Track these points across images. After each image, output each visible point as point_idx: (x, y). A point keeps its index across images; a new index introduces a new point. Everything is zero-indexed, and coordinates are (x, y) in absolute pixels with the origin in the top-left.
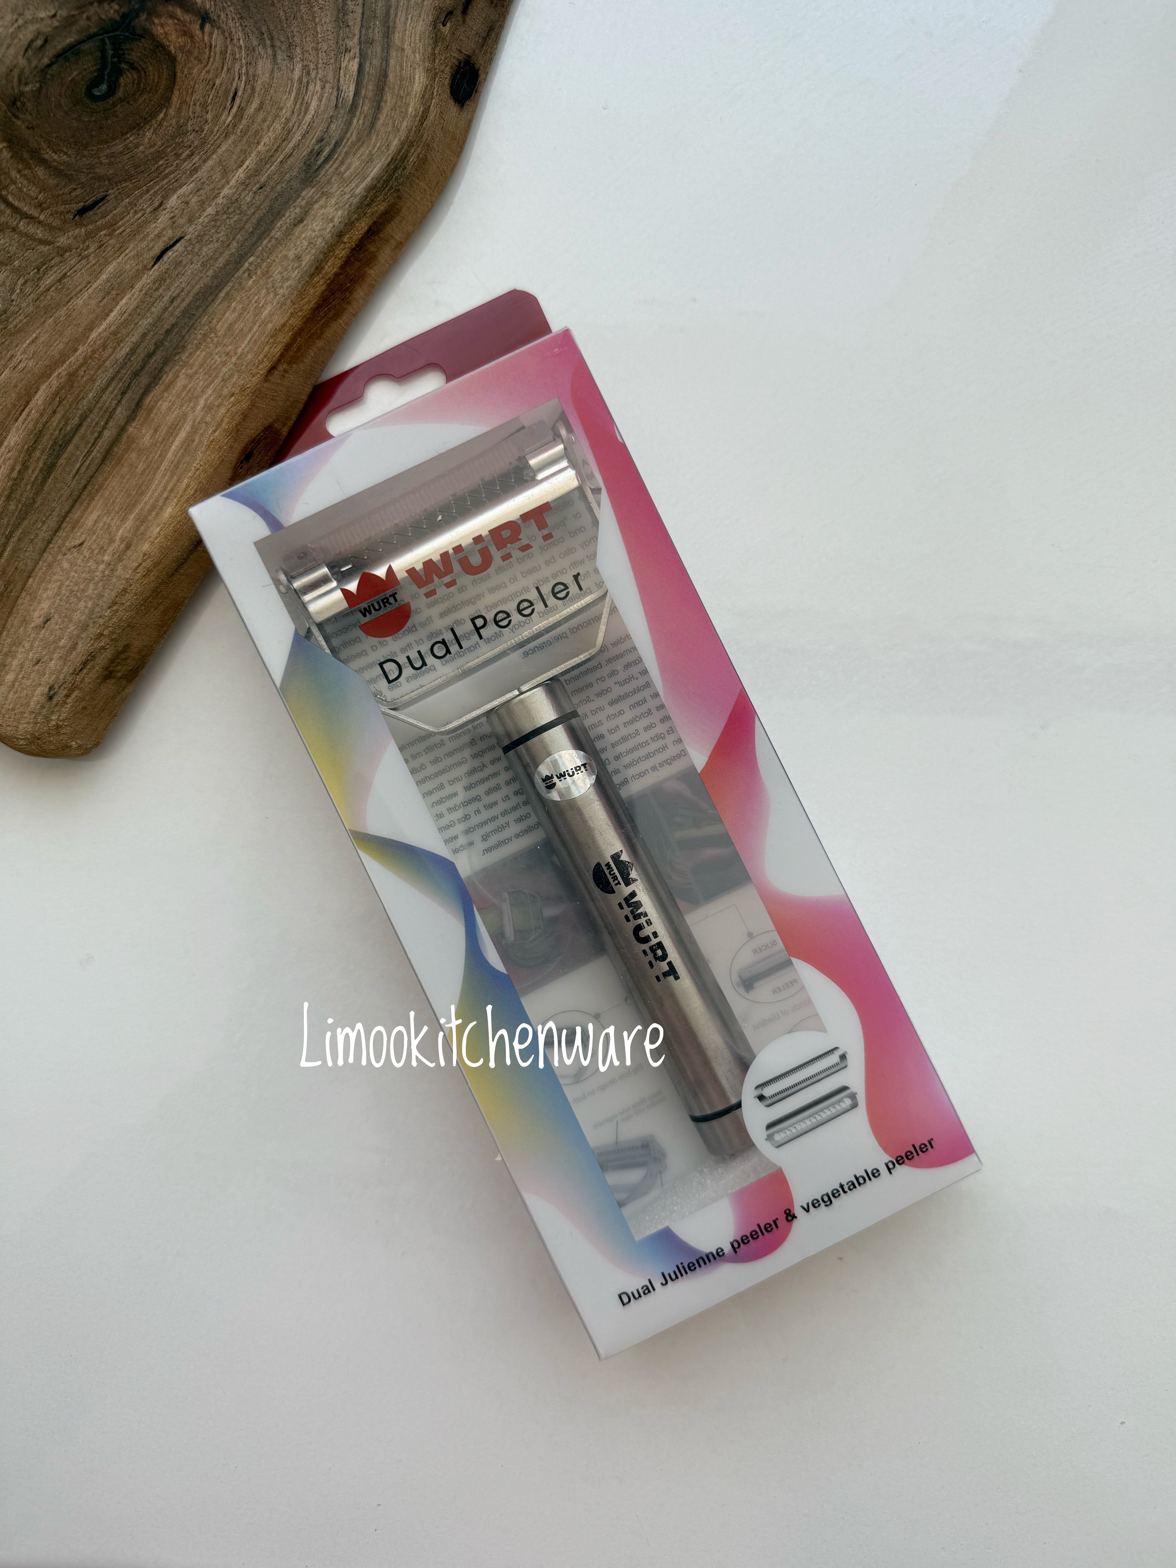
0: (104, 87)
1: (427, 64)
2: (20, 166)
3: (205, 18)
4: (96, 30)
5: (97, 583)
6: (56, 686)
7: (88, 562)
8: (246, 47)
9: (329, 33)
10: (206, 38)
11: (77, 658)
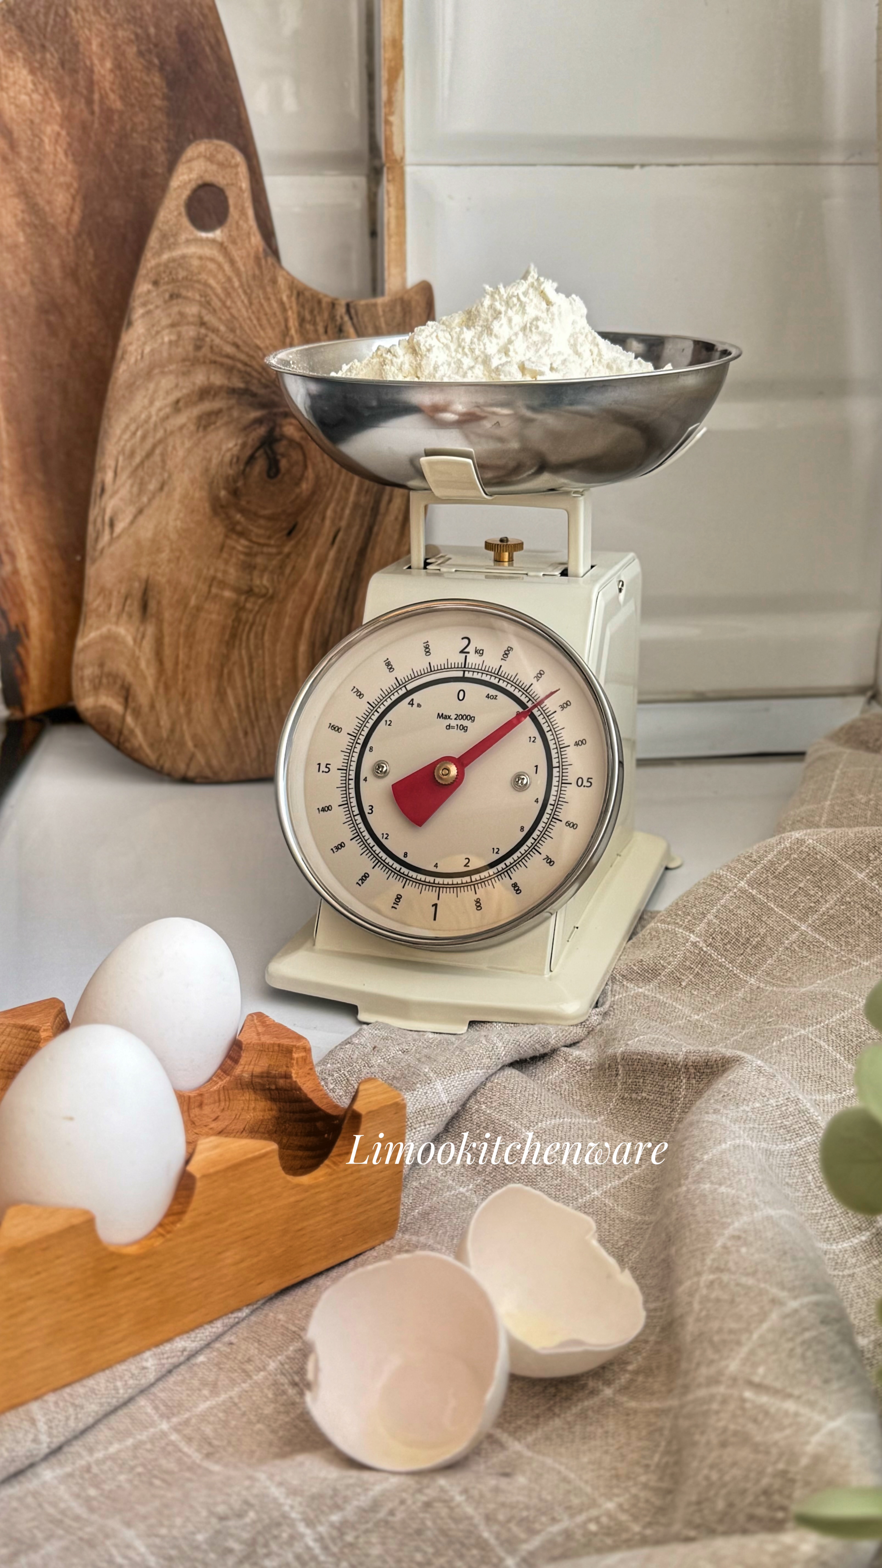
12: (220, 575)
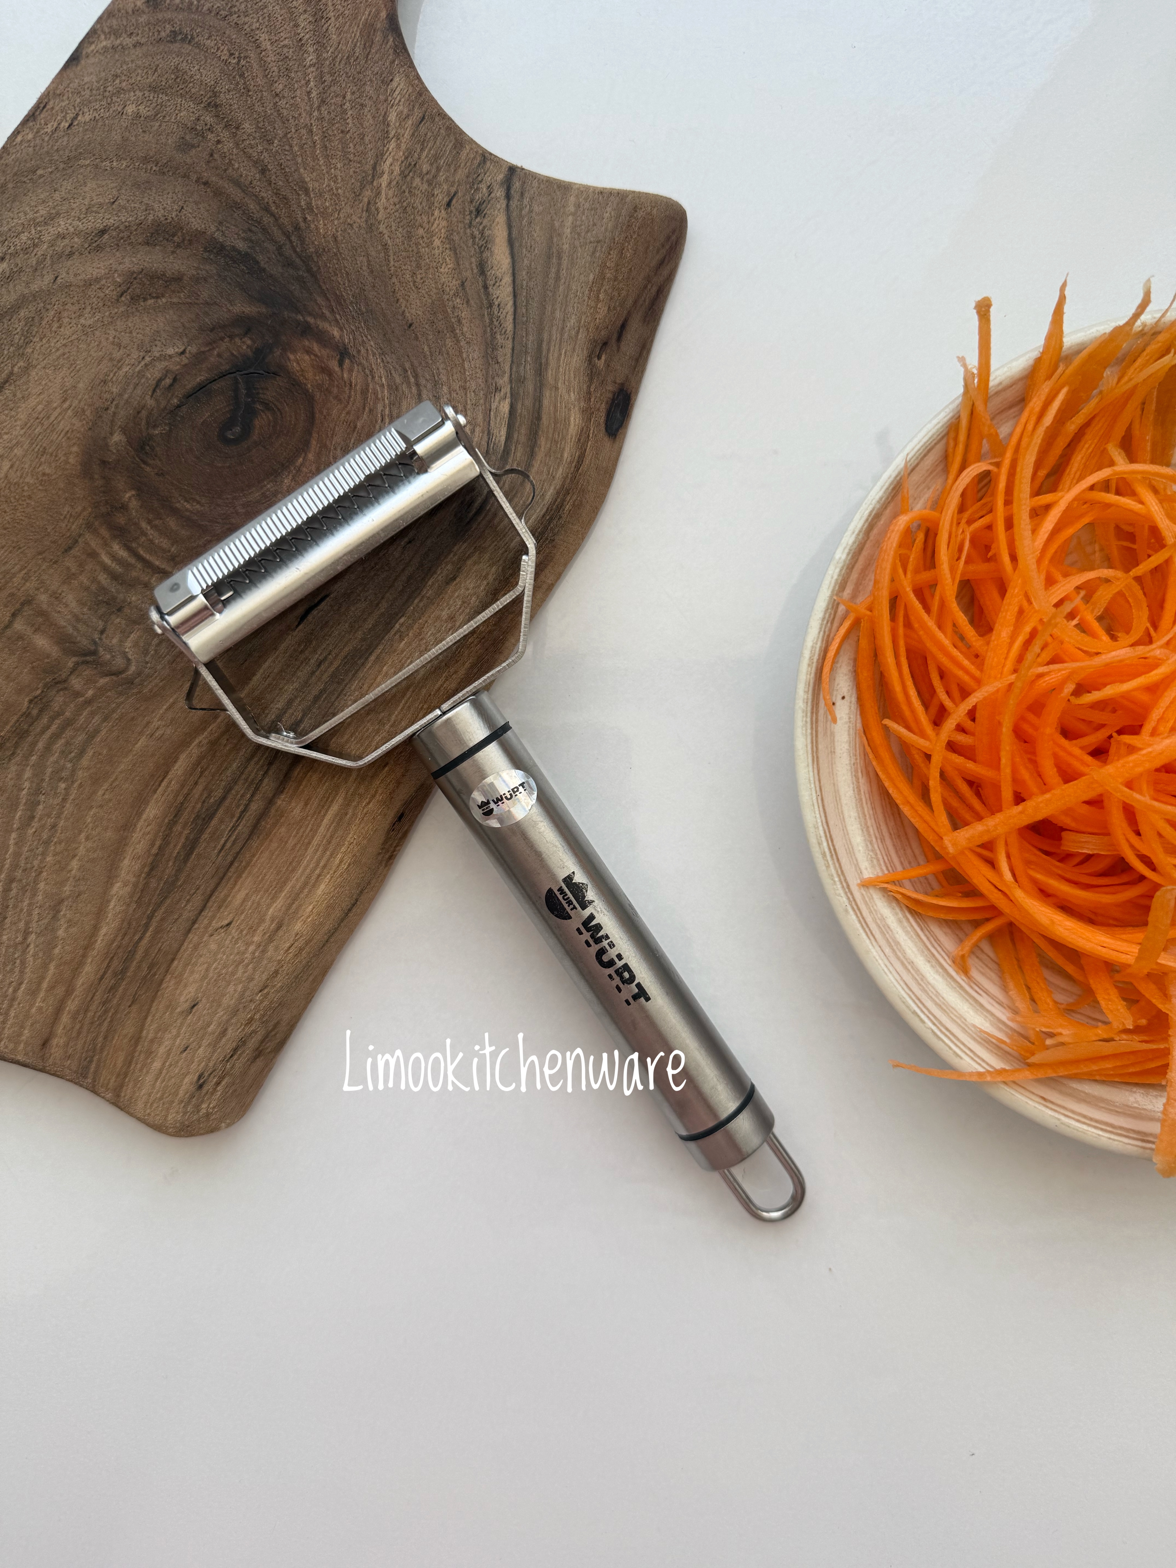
0: (238, 429)
1: (582, 404)
2: (151, 516)
3: (343, 354)
4: (227, 367)
5: (248, 965)
6: (206, 1074)
7: (236, 942)
8: (388, 385)
9: (478, 370)
10: (345, 375)
11: (227, 1044)
12: (43, 598)
